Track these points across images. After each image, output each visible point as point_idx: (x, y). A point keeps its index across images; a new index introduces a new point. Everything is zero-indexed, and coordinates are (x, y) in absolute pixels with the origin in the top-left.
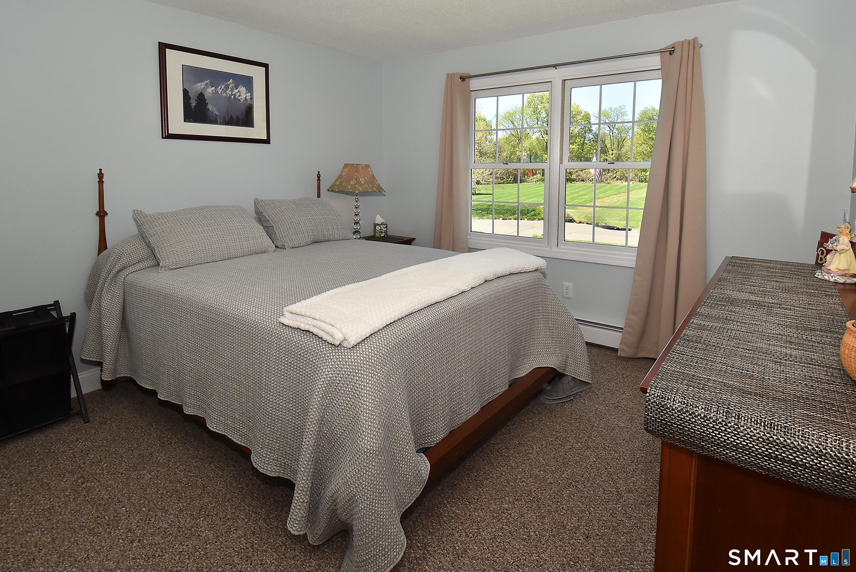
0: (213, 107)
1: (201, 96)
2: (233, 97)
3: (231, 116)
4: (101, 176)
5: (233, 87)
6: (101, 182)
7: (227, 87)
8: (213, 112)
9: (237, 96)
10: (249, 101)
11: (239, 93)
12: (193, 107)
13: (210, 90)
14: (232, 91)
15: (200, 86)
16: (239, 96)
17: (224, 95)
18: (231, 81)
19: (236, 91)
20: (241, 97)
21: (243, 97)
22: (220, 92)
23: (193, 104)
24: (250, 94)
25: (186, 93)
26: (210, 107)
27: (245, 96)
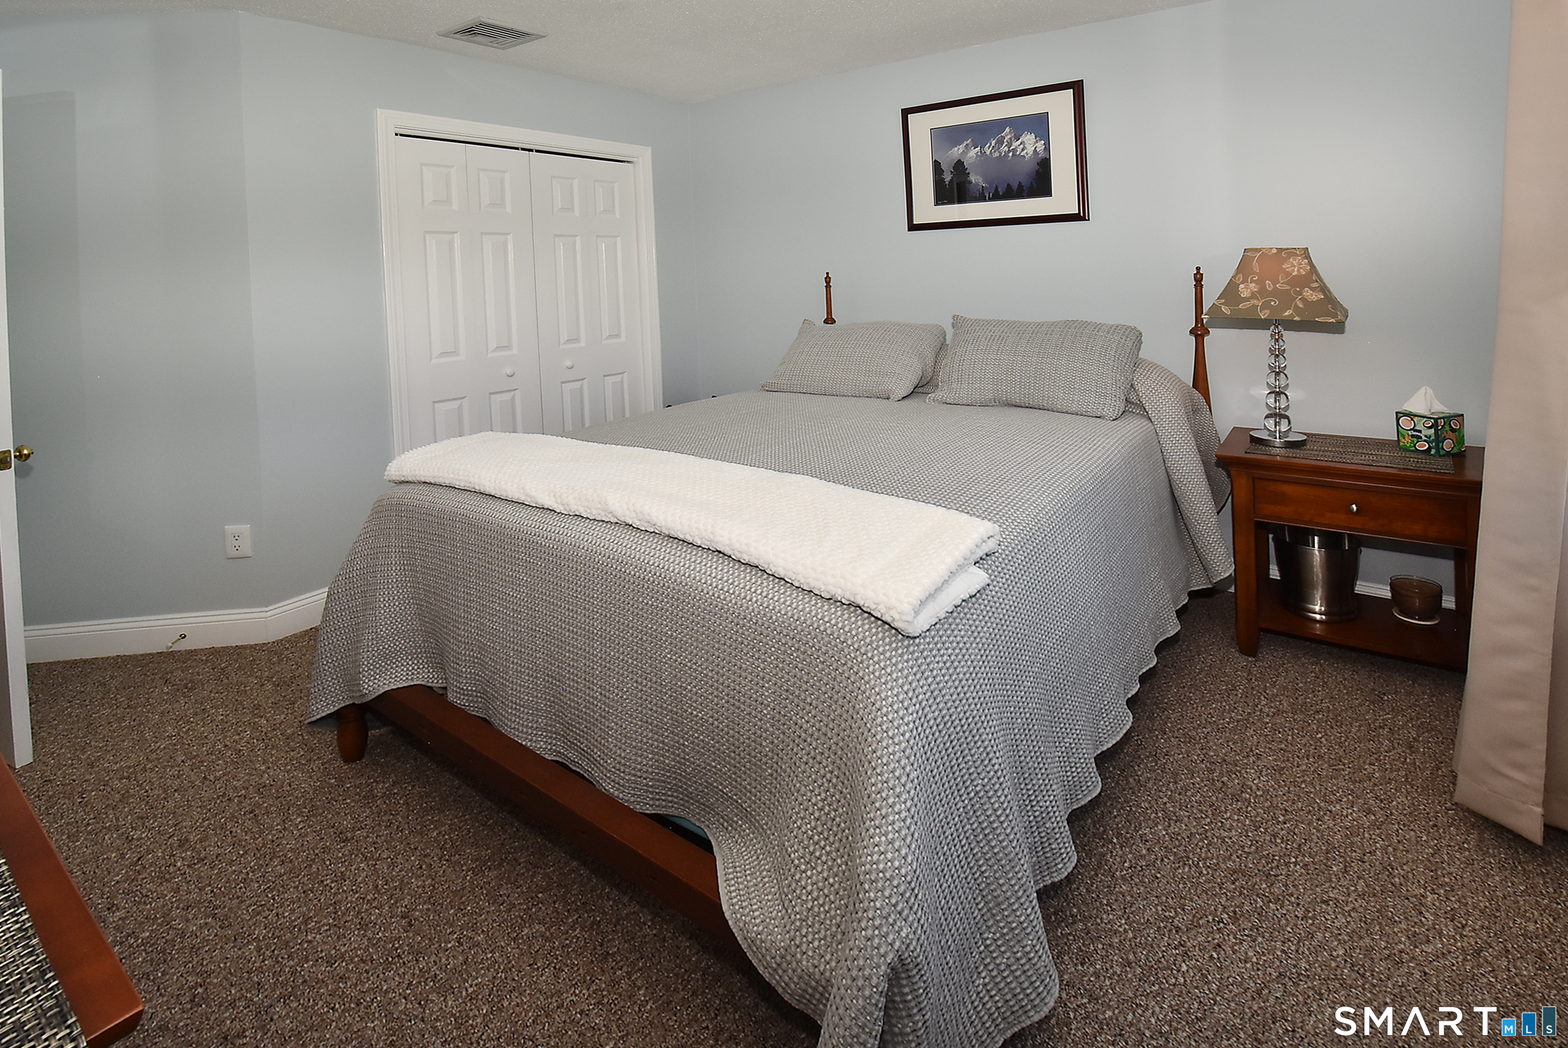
0: (978, 177)
1: (959, 166)
2: (1011, 154)
3: (1008, 185)
4: (828, 280)
5: (1010, 139)
6: (828, 287)
7: (1001, 142)
8: (977, 184)
9: (1019, 150)
10: (1042, 154)
11: (1022, 146)
12: (947, 183)
13: (973, 152)
14: (1009, 145)
15: (957, 151)
16: (1023, 150)
17: (997, 154)
18: (1008, 130)
19: (1015, 144)
20: (1025, 151)
21: (1030, 150)
22: (988, 153)
23: (947, 177)
24: (1043, 142)
25: (937, 165)
26: (973, 178)
27: (1033, 148)
